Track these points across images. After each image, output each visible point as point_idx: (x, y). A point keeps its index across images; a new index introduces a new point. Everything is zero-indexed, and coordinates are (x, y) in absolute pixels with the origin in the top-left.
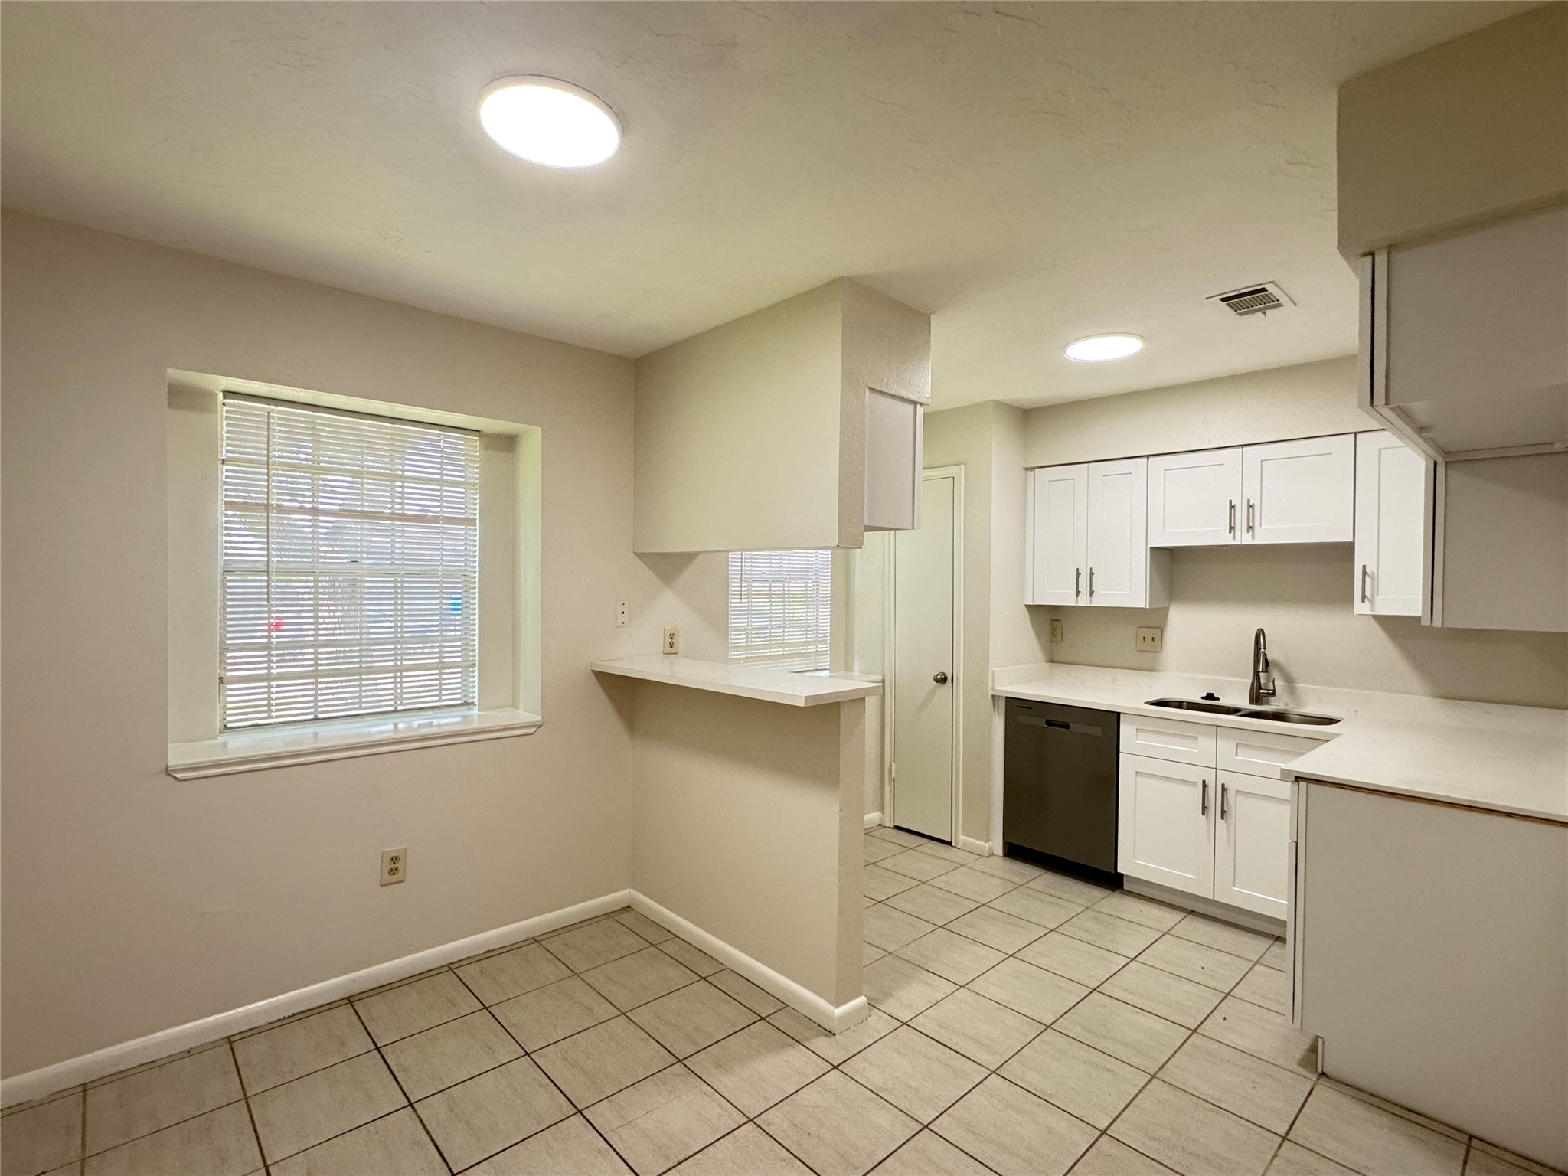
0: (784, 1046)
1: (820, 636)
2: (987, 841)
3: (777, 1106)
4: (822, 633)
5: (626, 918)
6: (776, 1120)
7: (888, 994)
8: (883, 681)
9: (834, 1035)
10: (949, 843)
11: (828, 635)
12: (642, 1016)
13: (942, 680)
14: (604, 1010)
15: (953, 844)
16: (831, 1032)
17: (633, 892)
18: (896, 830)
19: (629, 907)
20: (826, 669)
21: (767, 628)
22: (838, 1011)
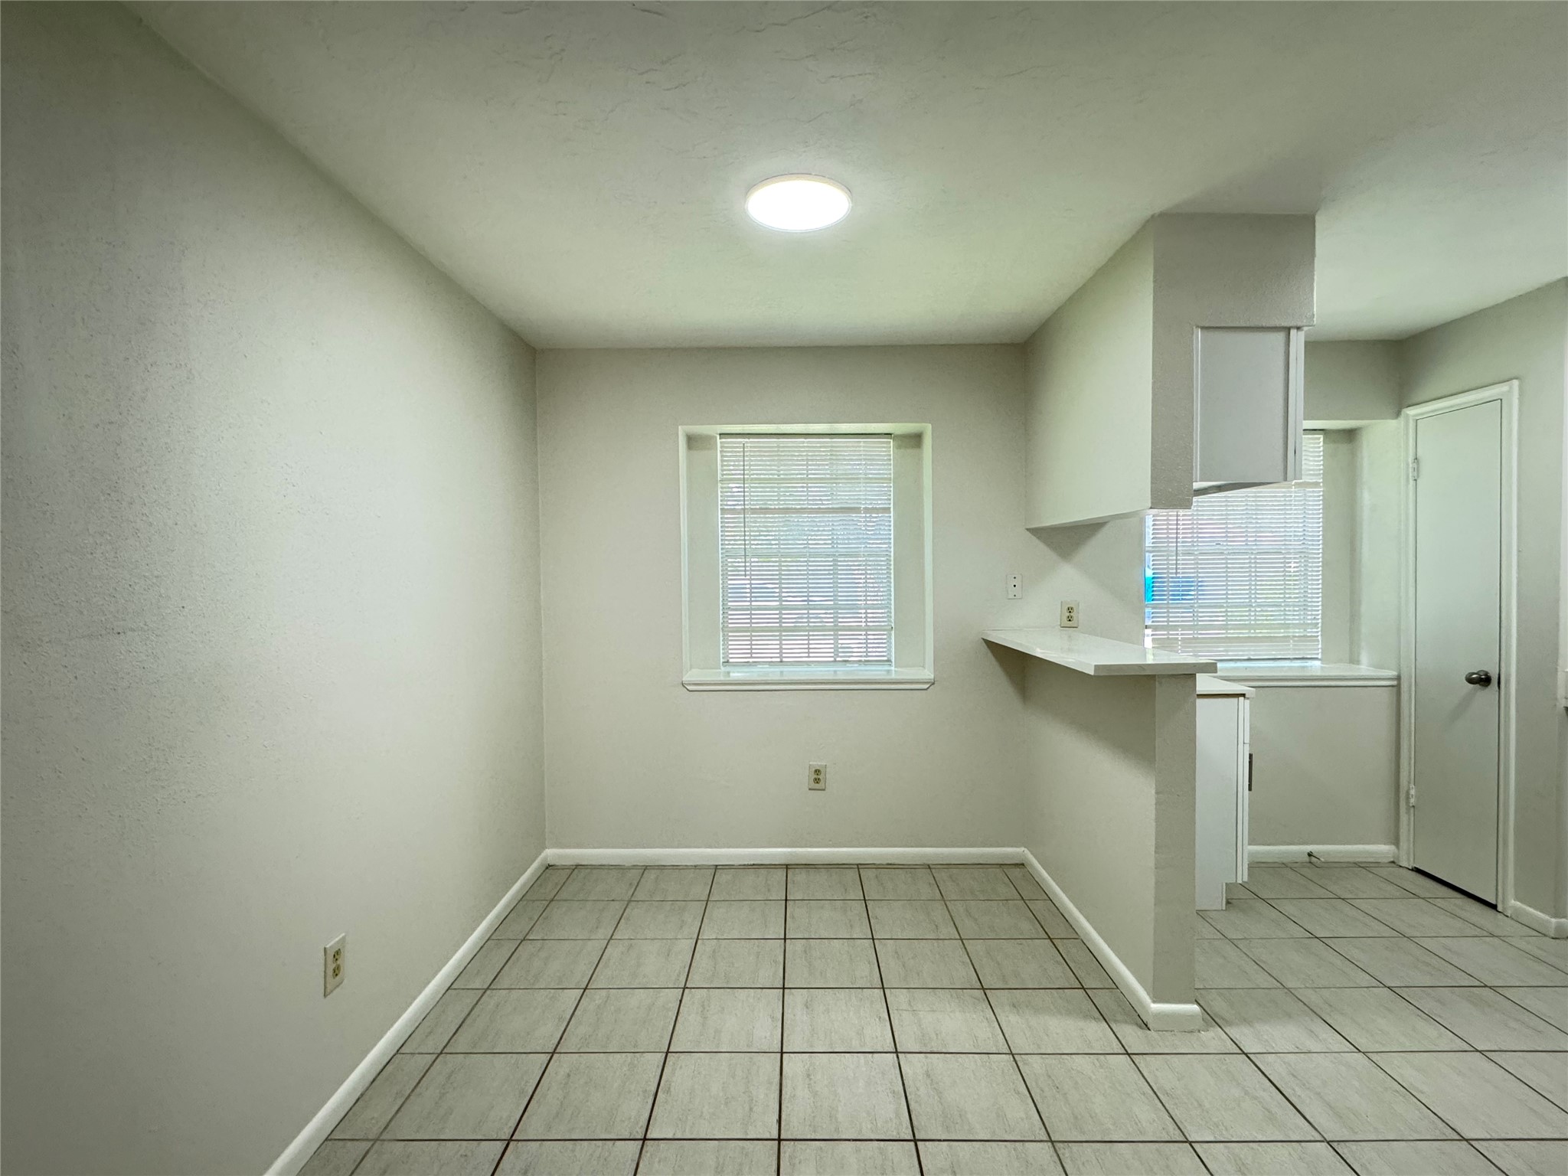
0: (1086, 1016)
1: (1309, 617)
2: (1556, 916)
3: (1044, 1056)
4: (1312, 615)
5: (1016, 873)
6: (1035, 1065)
7: (1246, 1021)
8: (1398, 678)
9: (1149, 1030)
10: (1494, 907)
11: (1320, 617)
12: (974, 947)
13: (1483, 680)
14: (948, 931)
15: (1500, 908)
16: (1146, 1026)
17: (1026, 851)
18: (1414, 873)
19: (1023, 864)
20: (1316, 659)
21: (1222, 607)
22: (1156, 1007)
